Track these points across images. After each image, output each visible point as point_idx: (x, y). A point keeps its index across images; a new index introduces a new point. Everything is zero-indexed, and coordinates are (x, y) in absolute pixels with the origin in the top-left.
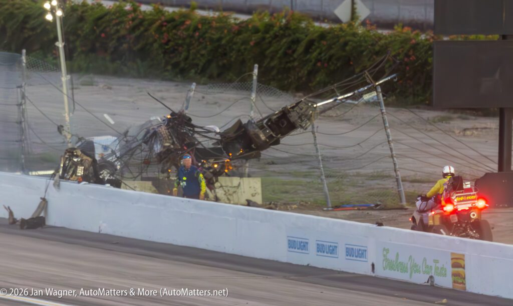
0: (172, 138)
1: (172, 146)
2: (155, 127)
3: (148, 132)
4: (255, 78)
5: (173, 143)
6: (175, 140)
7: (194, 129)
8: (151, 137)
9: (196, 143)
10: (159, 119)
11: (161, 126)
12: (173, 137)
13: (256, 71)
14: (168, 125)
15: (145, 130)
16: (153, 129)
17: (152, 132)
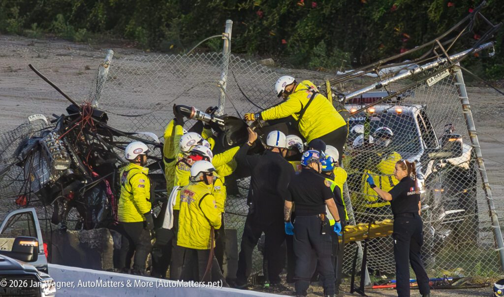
0: (71, 156)
1: (70, 172)
2: (38, 135)
3: (24, 144)
4: (227, 44)
5: (73, 166)
6: (75, 157)
7: (111, 139)
8: (31, 153)
9: (117, 165)
10: (45, 119)
11: (49, 132)
12: (72, 153)
13: (228, 32)
14: (61, 131)
15: (18, 141)
16: (34, 138)
17: (31, 143)
